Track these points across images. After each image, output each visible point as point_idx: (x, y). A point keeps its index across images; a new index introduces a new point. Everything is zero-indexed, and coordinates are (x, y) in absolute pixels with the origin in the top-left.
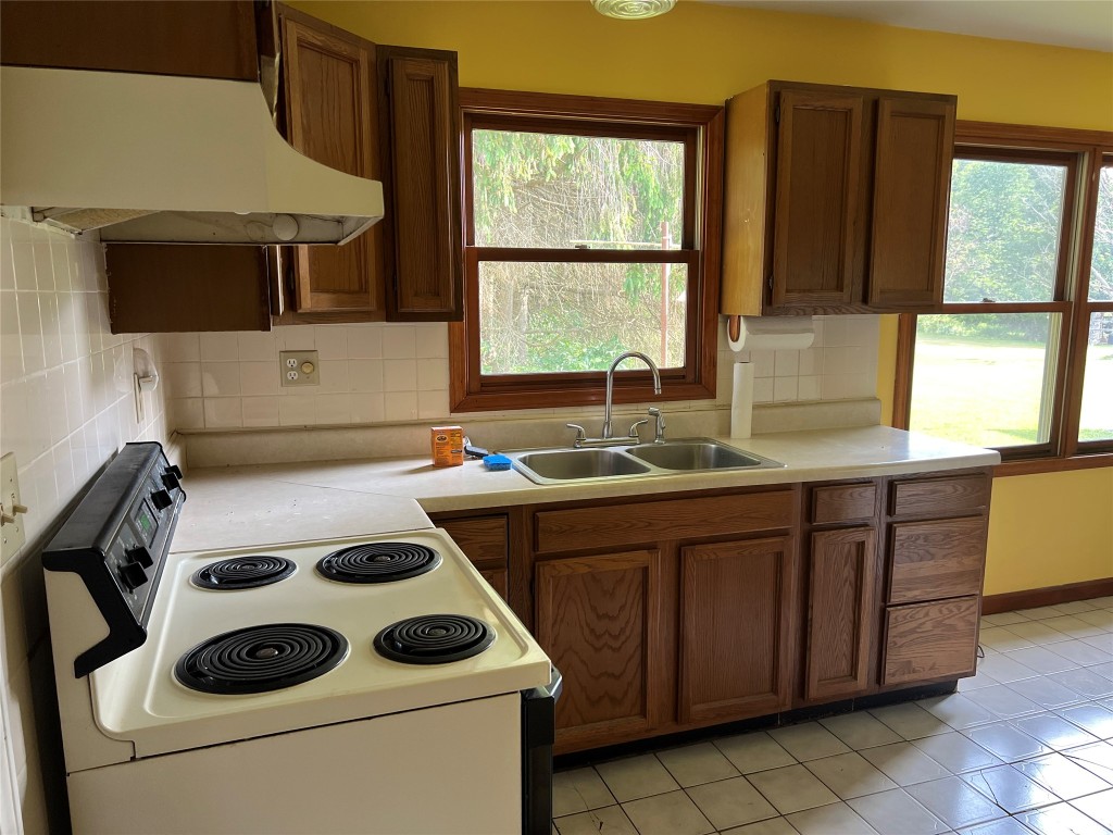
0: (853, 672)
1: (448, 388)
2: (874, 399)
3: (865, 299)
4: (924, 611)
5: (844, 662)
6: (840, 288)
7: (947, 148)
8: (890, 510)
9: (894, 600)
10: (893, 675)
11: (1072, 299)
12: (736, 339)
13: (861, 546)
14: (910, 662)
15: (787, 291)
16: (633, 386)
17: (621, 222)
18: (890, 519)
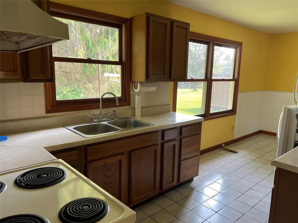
0: (173, 181)
1: (45, 105)
2: (169, 104)
3: (170, 78)
4: (189, 160)
5: (171, 178)
6: (164, 74)
7: (188, 39)
8: (181, 135)
9: (182, 159)
10: (182, 179)
11: (209, 78)
12: (136, 88)
13: (174, 145)
14: (185, 175)
15: (152, 75)
16: (108, 102)
17: (81, 53)
18: (181, 137)
